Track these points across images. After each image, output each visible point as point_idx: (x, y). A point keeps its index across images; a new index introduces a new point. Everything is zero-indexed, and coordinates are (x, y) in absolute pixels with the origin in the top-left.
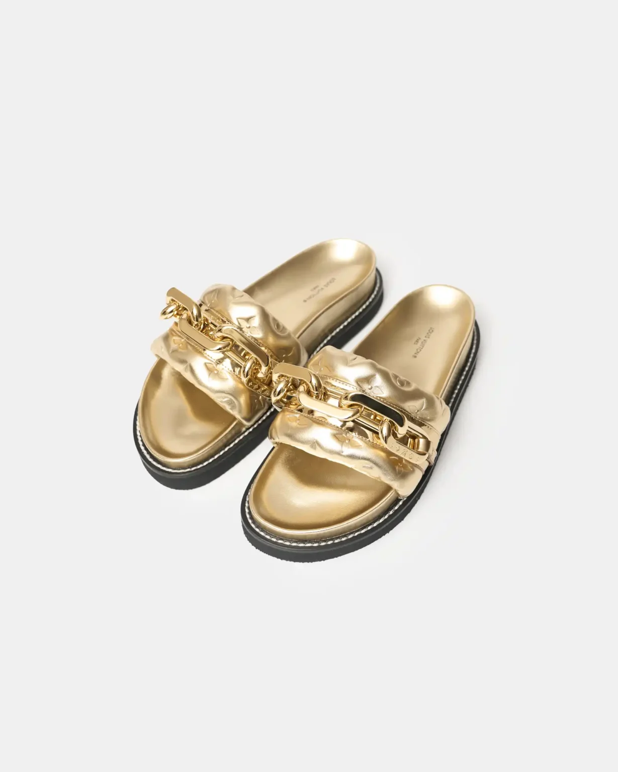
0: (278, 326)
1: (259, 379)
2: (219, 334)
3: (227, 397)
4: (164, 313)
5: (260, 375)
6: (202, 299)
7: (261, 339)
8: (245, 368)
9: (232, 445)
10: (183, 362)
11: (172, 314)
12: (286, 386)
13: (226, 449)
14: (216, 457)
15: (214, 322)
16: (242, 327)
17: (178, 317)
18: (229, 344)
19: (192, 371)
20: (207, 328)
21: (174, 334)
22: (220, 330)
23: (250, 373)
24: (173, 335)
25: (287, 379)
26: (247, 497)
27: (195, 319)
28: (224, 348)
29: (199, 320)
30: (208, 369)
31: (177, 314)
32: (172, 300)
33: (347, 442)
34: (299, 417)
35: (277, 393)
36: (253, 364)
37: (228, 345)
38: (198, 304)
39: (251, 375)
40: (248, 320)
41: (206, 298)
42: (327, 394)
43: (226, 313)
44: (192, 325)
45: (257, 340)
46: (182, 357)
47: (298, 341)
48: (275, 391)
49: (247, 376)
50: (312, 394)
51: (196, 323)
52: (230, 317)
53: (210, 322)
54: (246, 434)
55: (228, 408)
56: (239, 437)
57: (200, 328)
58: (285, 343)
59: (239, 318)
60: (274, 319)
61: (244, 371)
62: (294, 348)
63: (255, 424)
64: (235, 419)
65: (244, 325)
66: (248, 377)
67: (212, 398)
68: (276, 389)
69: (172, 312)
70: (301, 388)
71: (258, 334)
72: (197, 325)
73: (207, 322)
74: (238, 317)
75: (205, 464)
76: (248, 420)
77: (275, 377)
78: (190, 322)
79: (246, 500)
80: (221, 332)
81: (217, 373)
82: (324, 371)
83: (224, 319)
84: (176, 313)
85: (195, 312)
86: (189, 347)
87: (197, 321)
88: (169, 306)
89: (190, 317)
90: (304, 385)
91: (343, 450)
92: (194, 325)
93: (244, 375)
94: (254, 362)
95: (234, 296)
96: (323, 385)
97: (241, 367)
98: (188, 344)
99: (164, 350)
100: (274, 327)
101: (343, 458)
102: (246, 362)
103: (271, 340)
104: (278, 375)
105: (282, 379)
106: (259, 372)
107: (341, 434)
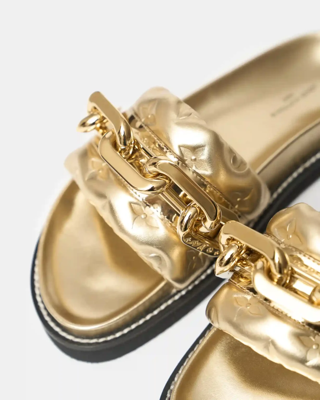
0: (235, 159)
1: (201, 234)
2: (152, 169)
3: (155, 253)
4: (83, 124)
5: (203, 230)
6: (136, 108)
7: (210, 177)
8: (184, 217)
9: (156, 312)
10: (101, 196)
11: (94, 126)
12: (239, 253)
13: (148, 317)
14: (133, 326)
15: (147, 148)
16: (185, 158)
17: (101, 131)
18: (165, 183)
19: (112, 211)
20: (137, 154)
21: (94, 153)
22: (154, 164)
23: (190, 225)
24: (92, 154)
25: (240, 245)
26: (169, 392)
27: (122, 141)
28: (158, 188)
29: (128, 143)
30: (133, 211)
31: (101, 127)
32: (95, 108)
33: (314, 347)
34: (251, 299)
35: (224, 262)
36: (196, 214)
37: (163, 186)
38: (129, 116)
39: (191, 229)
40: (195, 149)
41: (141, 108)
42: (294, 277)
43: (165, 136)
44: (117, 150)
45: (204, 179)
46: (101, 189)
47: (259, 178)
48: (222, 260)
49: (185, 229)
50: (274, 276)
51: (123, 147)
52: (170, 142)
53: (142, 147)
54: (177, 297)
55: (155, 265)
56: (166, 301)
57: (129, 153)
58: (241, 182)
59: (182, 146)
60: (231, 151)
61: (182, 222)
62: (253, 190)
63: (189, 285)
64: (162, 279)
65: (189, 156)
66: (187, 231)
67: (135, 250)
68: (223, 257)
69: (94, 124)
70: (259, 264)
71: (206, 171)
72: (124, 150)
73: (138, 146)
74: (181, 143)
75: (118, 335)
76: (180, 280)
77: (223, 238)
78: (115, 145)
79: (166, 397)
80: (155, 167)
81: (145, 218)
82: (293, 240)
83: (161, 145)
84: (98, 125)
85: (123, 130)
86: (111, 175)
87: (125, 144)
88: (91, 115)
89: (115, 137)
90: (264, 260)
91: (308, 358)
92: (120, 150)
93: (182, 227)
94: (197, 211)
95: (178, 114)
96: (289, 263)
97: (178, 215)
98: (110, 172)
99: (78, 172)
100: (230, 162)
101: (306, 368)
102: (186, 209)
103: (223, 178)
104: (228, 236)
105: (233, 243)
106: (202, 225)
107: (308, 336)
